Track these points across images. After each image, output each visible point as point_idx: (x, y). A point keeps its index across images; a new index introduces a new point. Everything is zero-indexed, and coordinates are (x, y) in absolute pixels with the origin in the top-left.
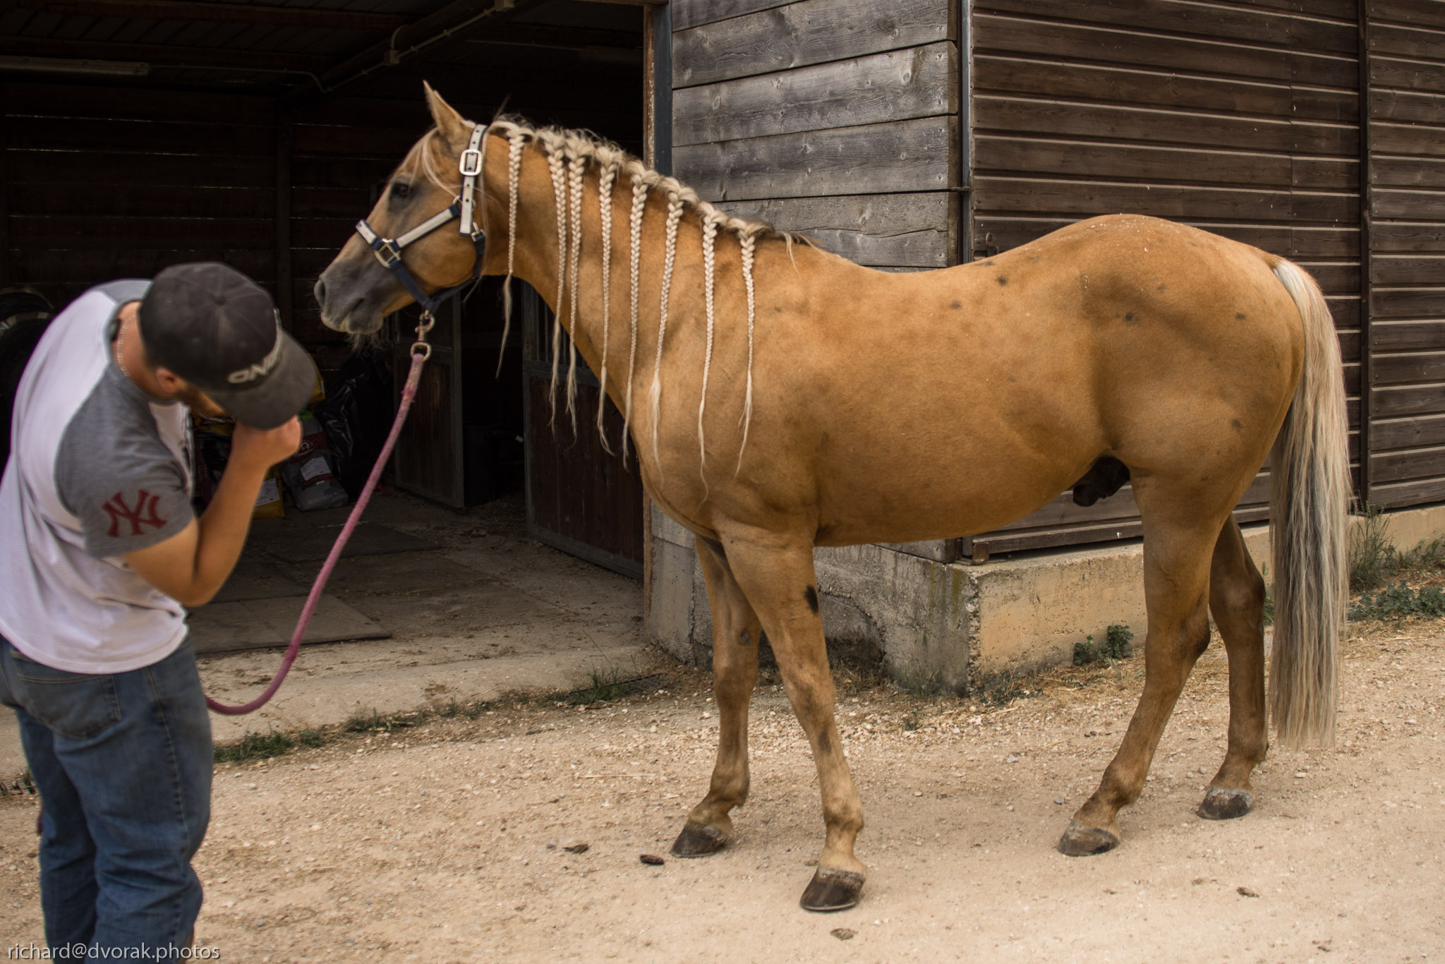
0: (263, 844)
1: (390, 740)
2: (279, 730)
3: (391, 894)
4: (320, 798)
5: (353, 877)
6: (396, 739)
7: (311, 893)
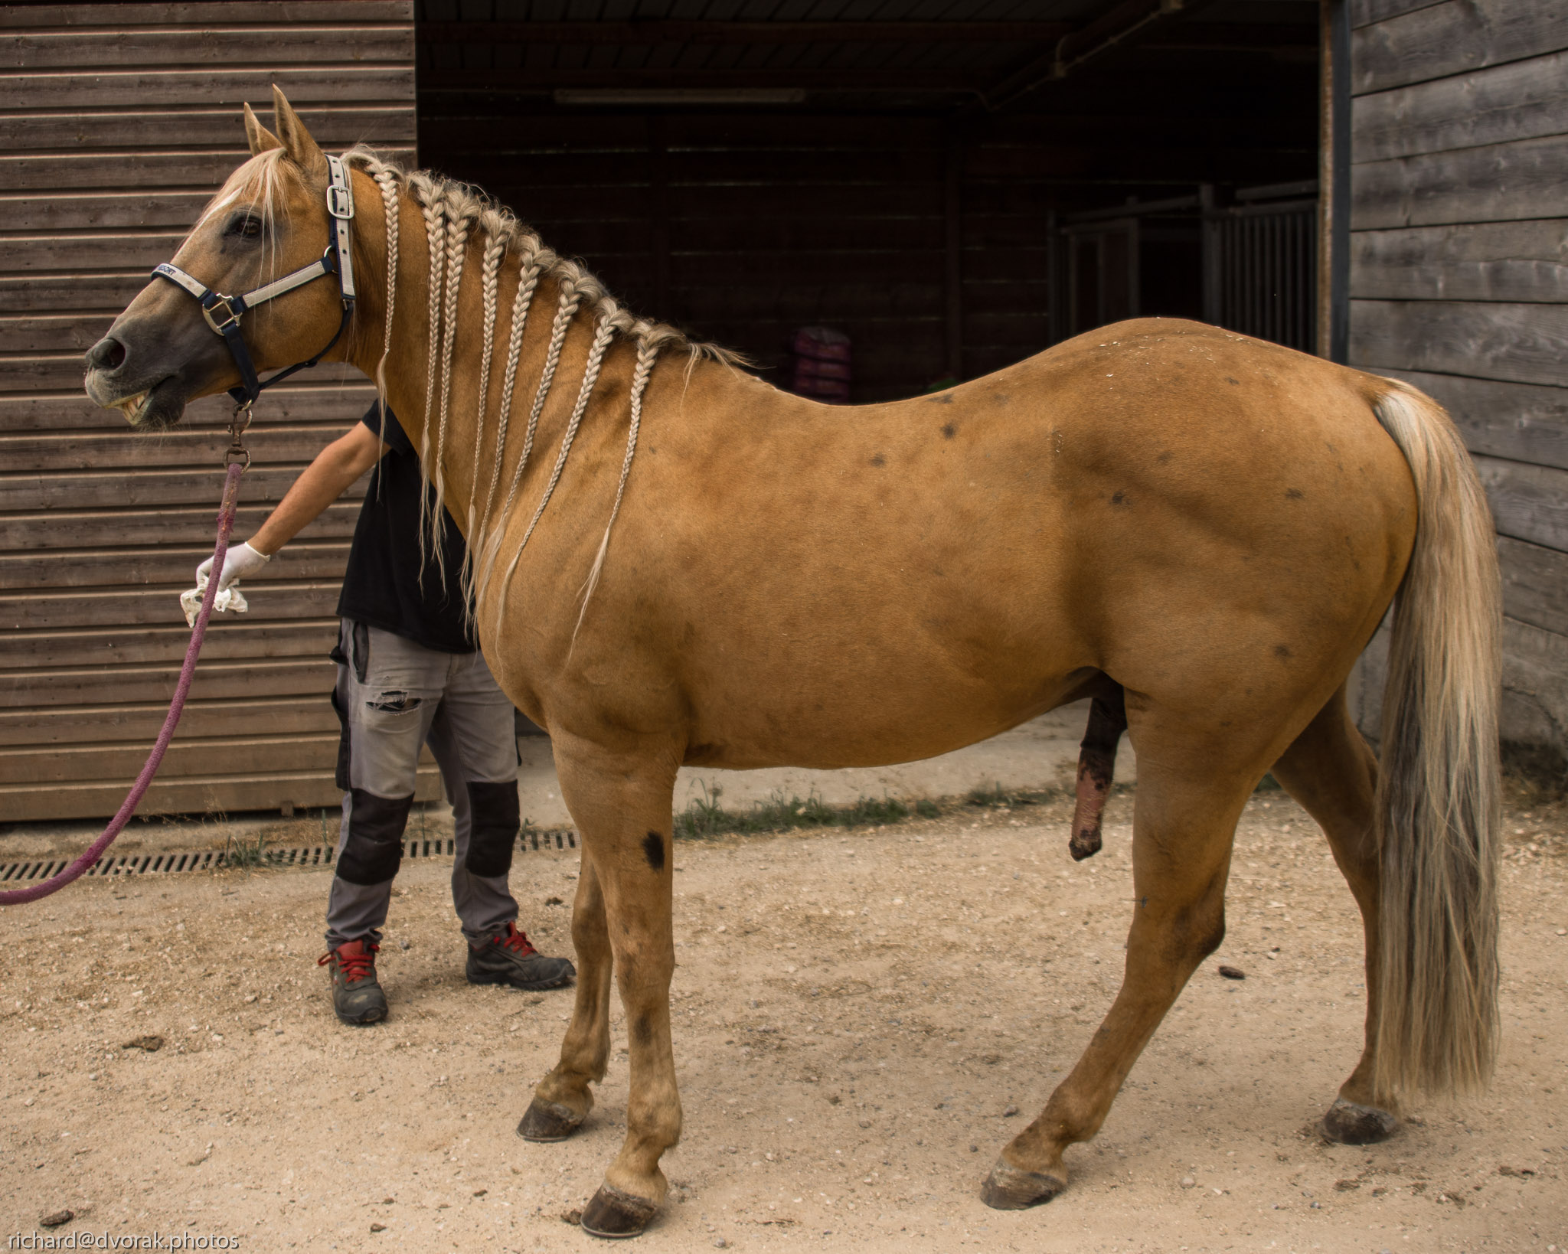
0: (841, 913)
1: (1009, 816)
2: (897, 798)
3: (951, 978)
4: (912, 872)
5: (919, 956)
6: (1015, 816)
7: (873, 967)
